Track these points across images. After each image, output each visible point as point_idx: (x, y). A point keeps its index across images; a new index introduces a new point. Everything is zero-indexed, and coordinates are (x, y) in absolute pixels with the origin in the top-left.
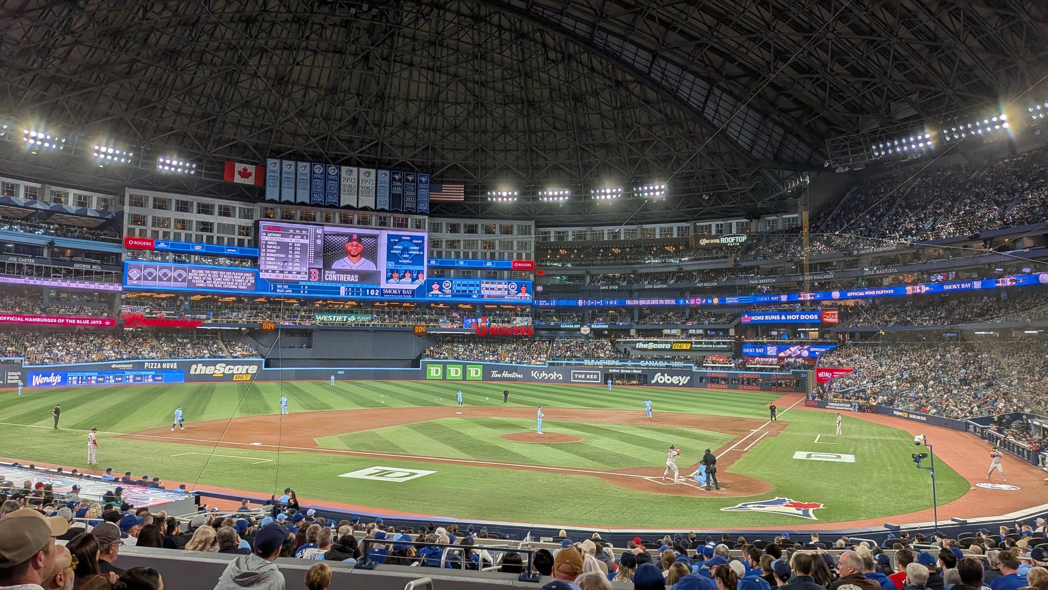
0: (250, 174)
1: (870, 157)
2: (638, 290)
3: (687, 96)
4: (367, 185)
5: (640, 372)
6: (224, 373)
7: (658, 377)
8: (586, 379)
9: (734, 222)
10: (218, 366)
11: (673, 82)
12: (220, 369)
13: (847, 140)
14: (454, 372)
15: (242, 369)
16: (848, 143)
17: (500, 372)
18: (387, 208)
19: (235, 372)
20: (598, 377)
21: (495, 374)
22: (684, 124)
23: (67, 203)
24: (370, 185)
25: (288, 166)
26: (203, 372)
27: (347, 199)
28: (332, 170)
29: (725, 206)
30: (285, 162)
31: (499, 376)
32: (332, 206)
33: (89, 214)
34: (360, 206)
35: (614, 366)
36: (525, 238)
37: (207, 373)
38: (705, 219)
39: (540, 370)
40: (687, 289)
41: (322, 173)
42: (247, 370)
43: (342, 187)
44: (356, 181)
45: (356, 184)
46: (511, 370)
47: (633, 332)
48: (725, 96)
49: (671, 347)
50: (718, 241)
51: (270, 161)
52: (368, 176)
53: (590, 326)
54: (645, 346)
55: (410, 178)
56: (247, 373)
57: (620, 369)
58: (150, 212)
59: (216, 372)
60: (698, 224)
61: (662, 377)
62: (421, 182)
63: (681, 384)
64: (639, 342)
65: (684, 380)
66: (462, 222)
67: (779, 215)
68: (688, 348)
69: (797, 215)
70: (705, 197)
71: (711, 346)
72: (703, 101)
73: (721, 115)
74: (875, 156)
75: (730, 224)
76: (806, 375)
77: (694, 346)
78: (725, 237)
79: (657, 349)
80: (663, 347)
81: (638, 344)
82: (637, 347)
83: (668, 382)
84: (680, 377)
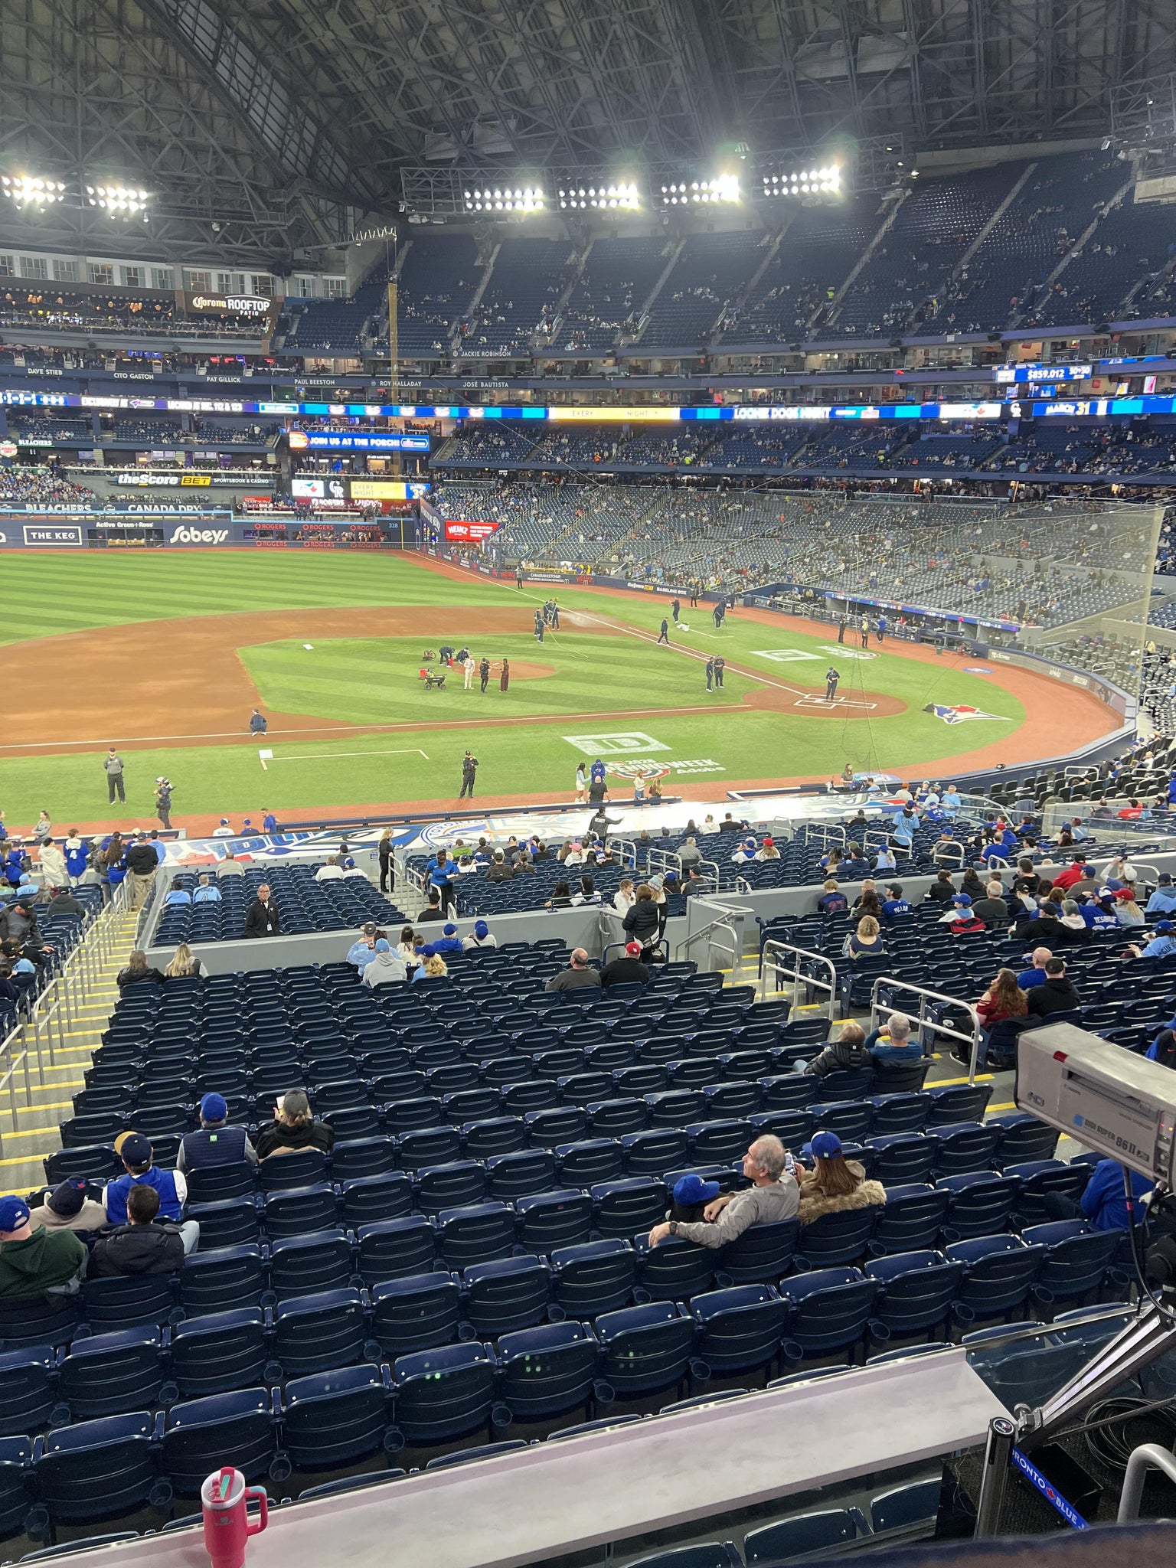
1: (459, 209)
2: (98, 380)
3: (189, 32)
5: (151, 525)
8: (54, 540)
9: (248, 275)
13: (433, 173)
16: (431, 180)
20: (77, 536)
22: (183, 85)
29: (238, 245)
38: (196, 261)
40: (184, 384)
47: (98, 454)
48: (241, 47)
49: (180, 482)
50: (222, 304)
53: (17, 443)
54: (134, 480)
57: (116, 522)
60: (186, 269)
61: (186, 533)
63: (215, 542)
65: (220, 536)
67: (319, 273)
68: (208, 483)
69: (344, 278)
70: (216, 227)
71: (243, 481)
72: (213, 49)
73: (238, 82)
74: (467, 209)
75: (242, 278)
76: (396, 525)
77: (216, 480)
78: (234, 299)
79: (155, 486)
80: (166, 483)
81: (121, 477)
82: (120, 481)
83: (196, 540)
84: (214, 532)
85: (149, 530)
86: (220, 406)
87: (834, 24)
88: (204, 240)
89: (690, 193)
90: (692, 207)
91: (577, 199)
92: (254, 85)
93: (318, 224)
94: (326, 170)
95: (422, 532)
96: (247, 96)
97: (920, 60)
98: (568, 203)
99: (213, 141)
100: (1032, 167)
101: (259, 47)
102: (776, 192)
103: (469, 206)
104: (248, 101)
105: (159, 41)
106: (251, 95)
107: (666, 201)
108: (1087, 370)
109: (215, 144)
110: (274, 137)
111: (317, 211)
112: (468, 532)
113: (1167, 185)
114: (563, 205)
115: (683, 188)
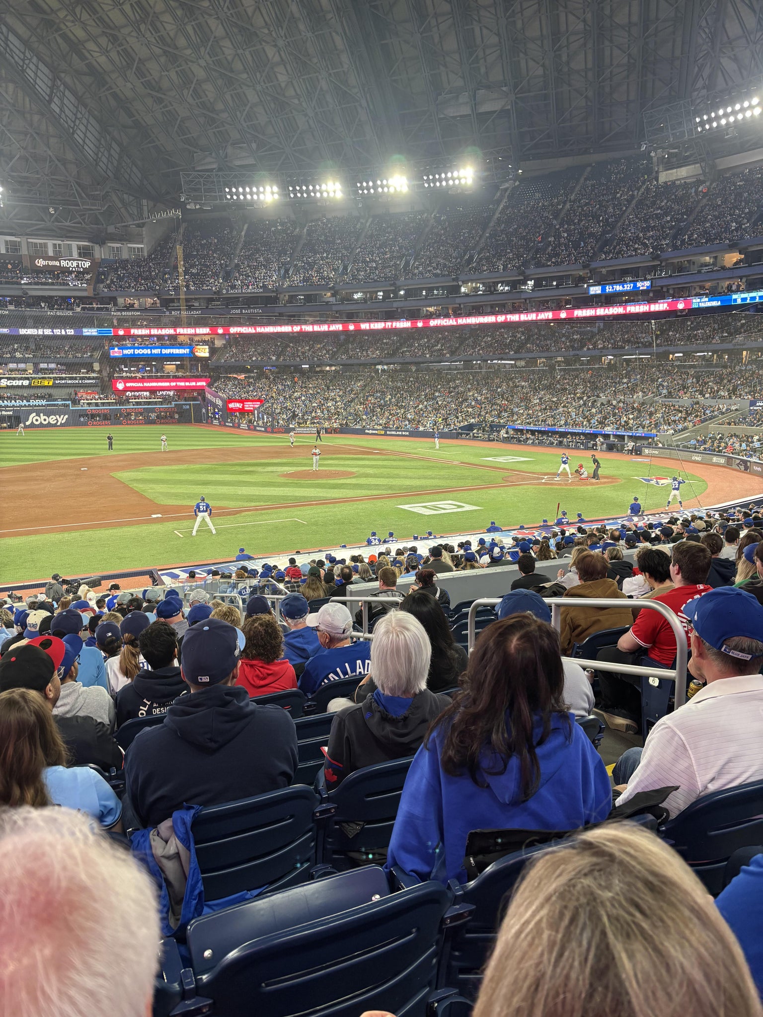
1: (221, 199)
3: (32, 81)
5: (11, 413)
9: (74, 244)
11: (16, 58)
13: (202, 177)
16: (202, 180)
22: (28, 115)
29: (68, 224)
38: (38, 235)
40: (30, 317)
48: (67, 93)
49: (30, 384)
50: (57, 263)
60: (29, 240)
61: (38, 418)
63: (59, 424)
65: (62, 419)
67: (124, 243)
68: (51, 384)
69: (142, 246)
70: (52, 211)
71: (77, 382)
72: (48, 93)
73: (66, 116)
74: (227, 199)
75: (70, 246)
76: (188, 407)
77: (57, 382)
78: (65, 260)
79: (12, 387)
80: (20, 384)
83: (45, 423)
84: (58, 416)
85: (9, 417)
86: (57, 332)
87: (459, 83)
88: (44, 221)
89: (375, 187)
90: (377, 196)
91: (302, 192)
92: (76, 118)
93: (123, 210)
94: (127, 176)
95: (207, 411)
96: (72, 125)
97: (516, 103)
98: (295, 195)
99: (50, 153)
100: (589, 169)
101: (80, 94)
102: (432, 185)
103: (229, 197)
104: (73, 128)
105: (11, 87)
106: (75, 125)
107: (360, 192)
108: (648, 283)
109: (51, 154)
110: (91, 152)
111: (122, 201)
112: (243, 407)
113: (679, 173)
114: (292, 195)
115: (371, 184)
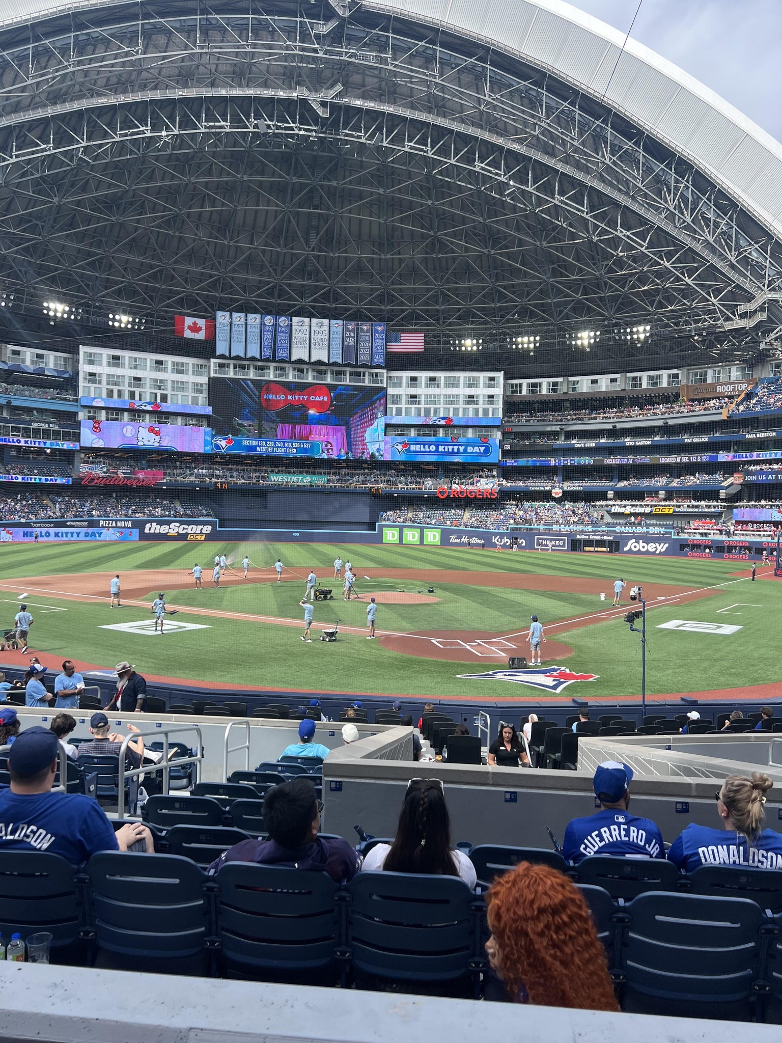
0: (200, 329)
4: (319, 336)
5: (611, 538)
6: (178, 532)
7: (631, 545)
9: (733, 368)
10: (172, 525)
12: (175, 529)
14: (411, 536)
15: (196, 529)
17: (459, 537)
18: (340, 361)
19: (189, 531)
20: (564, 543)
21: (453, 539)
23: (24, 361)
24: (322, 337)
25: (238, 317)
26: (157, 531)
27: (299, 353)
28: (283, 321)
30: (235, 315)
31: (458, 541)
32: (282, 361)
33: (47, 373)
34: (312, 360)
35: (582, 532)
36: (491, 391)
37: (162, 531)
39: (502, 536)
40: (674, 446)
41: (273, 325)
42: (202, 530)
43: (293, 340)
44: (308, 333)
45: (308, 336)
46: (470, 535)
47: (610, 494)
49: (651, 512)
51: (220, 314)
52: (321, 327)
53: (562, 488)
54: (622, 510)
55: (365, 328)
56: (201, 533)
57: (589, 535)
58: (103, 369)
59: (171, 531)
60: (690, 371)
61: (636, 544)
62: (377, 331)
63: (657, 552)
64: (614, 505)
65: (662, 548)
66: (423, 376)
68: (671, 512)
70: (696, 338)
71: (697, 510)
75: (728, 371)
77: (678, 510)
78: (721, 385)
79: (635, 514)
80: (642, 511)
81: (613, 507)
82: (613, 511)
83: (643, 550)
84: (657, 544)
85: (610, 542)
